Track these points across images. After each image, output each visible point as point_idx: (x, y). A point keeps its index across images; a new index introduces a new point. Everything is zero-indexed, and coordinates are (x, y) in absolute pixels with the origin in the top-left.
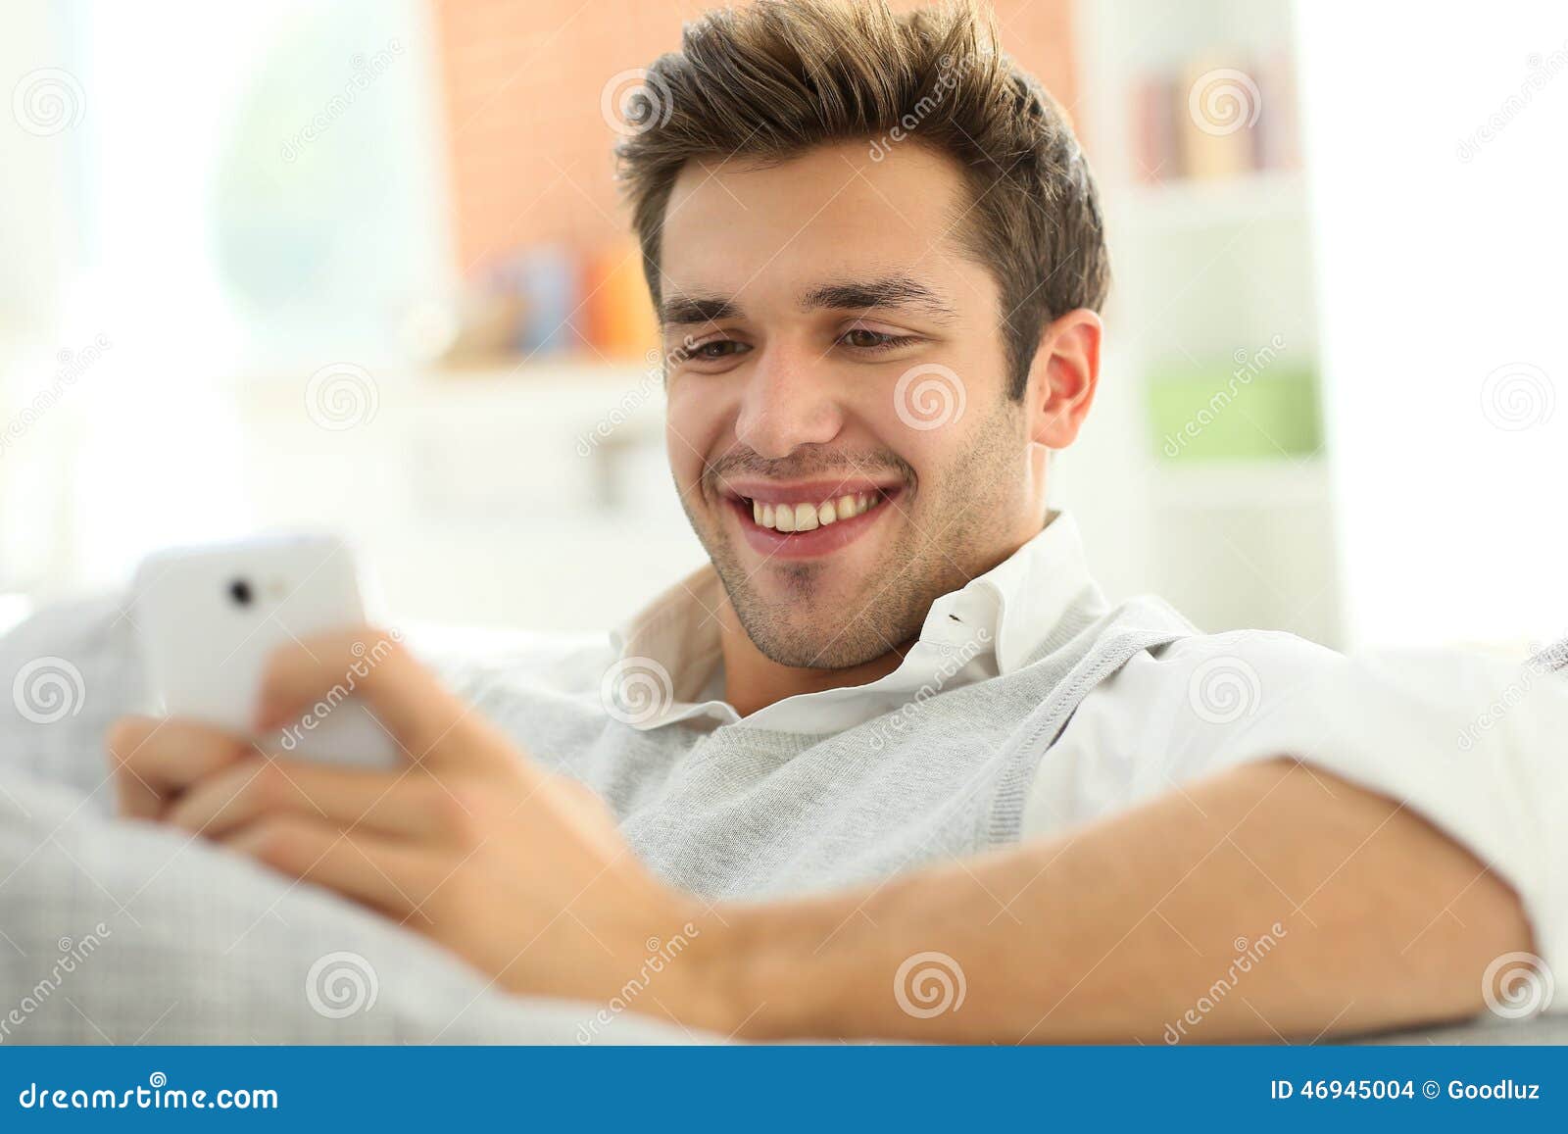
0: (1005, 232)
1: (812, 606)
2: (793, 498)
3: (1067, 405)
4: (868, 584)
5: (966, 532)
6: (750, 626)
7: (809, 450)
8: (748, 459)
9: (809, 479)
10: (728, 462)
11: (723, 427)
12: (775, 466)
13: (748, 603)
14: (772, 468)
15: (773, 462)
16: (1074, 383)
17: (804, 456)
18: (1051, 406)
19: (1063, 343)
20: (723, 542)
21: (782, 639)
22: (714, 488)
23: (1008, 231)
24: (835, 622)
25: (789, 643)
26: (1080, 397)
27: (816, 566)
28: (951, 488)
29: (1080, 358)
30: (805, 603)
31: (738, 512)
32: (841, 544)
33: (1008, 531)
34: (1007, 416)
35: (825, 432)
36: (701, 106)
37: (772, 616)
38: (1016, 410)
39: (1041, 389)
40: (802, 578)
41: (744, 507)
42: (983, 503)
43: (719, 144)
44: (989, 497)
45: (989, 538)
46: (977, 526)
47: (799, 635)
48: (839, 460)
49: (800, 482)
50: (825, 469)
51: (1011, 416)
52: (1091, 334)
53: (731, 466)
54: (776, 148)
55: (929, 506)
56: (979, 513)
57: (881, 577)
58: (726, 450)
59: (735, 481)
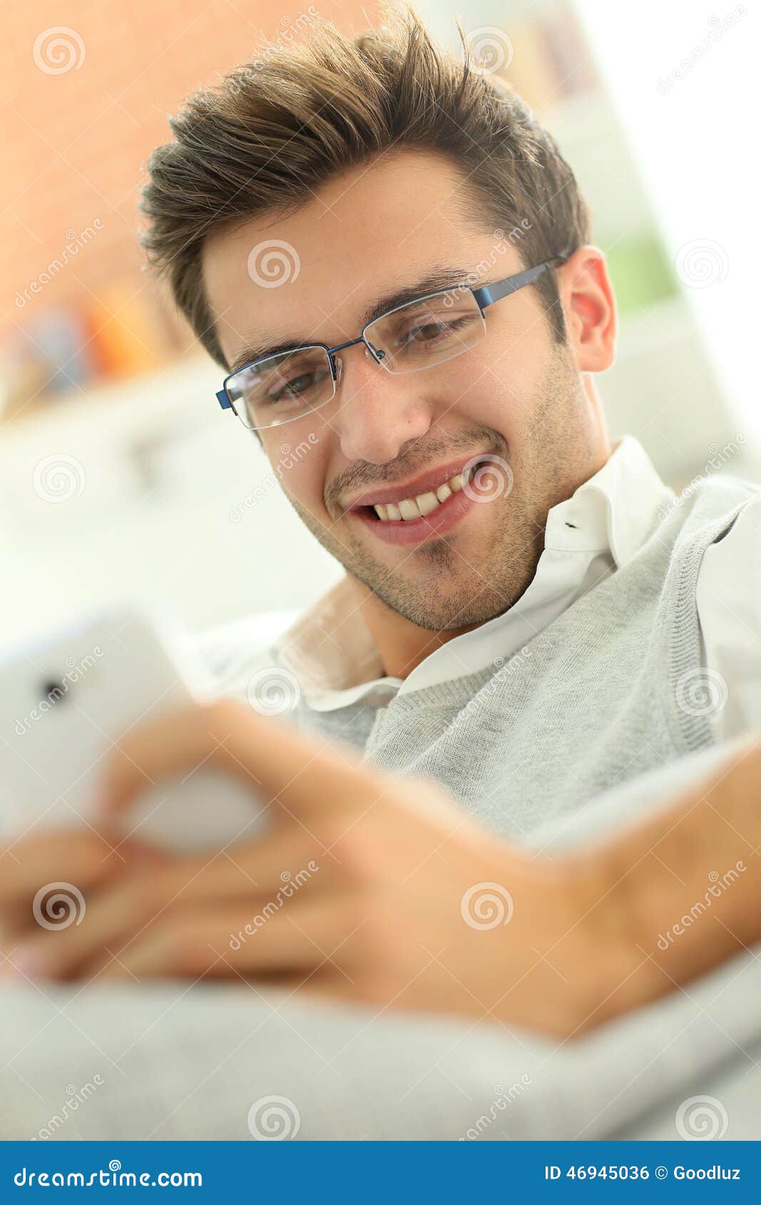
0: (508, 200)
1: (454, 573)
2: (411, 493)
3: (597, 332)
4: (494, 541)
5: (561, 469)
6: (406, 609)
7: (411, 447)
8: (363, 470)
9: (420, 472)
10: (345, 479)
11: (329, 451)
12: (389, 469)
13: (397, 591)
14: (386, 471)
15: (386, 466)
16: (596, 312)
17: (409, 454)
18: (586, 337)
19: (579, 282)
20: (357, 549)
21: (439, 611)
22: (339, 507)
23: (509, 198)
24: (478, 580)
25: (446, 612)
26: (605, 323)
27: (448, 539)
28: (537, 437)
29: (593, 288)
30: (447, 573)
31: (363, 519)
32: (461, 515)
33: (590, 455)
34: (560, 358)
35: (419, 425)
36: (214, 182)
37: (422, 594)
38: (563, 349)
39: (574, 325)
40: (438, 553)
41: (368, 512)
42: (566, 440)
43: (241, 209)
44: (569, 433)
45: (580, 466)
46: (568, 460)
47: (453, 601)
48: (438, 447)
49: (414, 477)
50: (430, 458)
51: (562, 356)
52: (596, 266)
53: (349, 482)
54: (293, 195)
55: (524, 459)
56: (566, 449)
57: (504, 531)
58: (338, 469)
59: (355, 495)
